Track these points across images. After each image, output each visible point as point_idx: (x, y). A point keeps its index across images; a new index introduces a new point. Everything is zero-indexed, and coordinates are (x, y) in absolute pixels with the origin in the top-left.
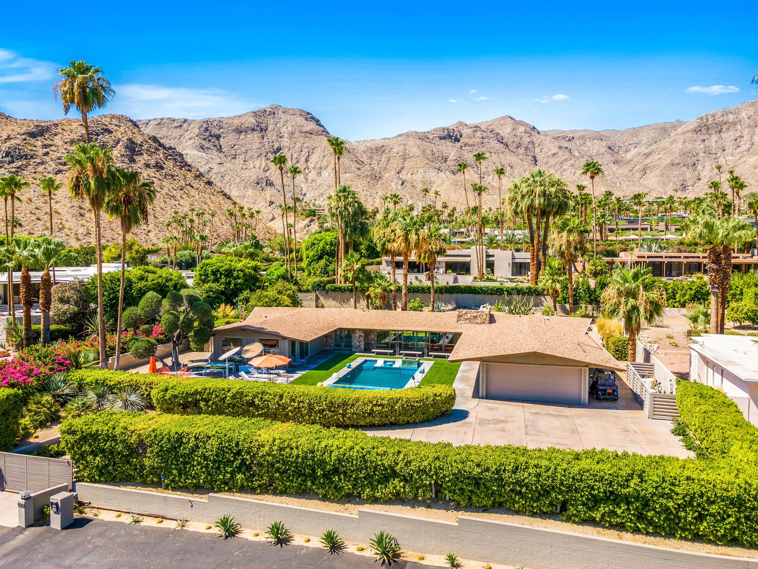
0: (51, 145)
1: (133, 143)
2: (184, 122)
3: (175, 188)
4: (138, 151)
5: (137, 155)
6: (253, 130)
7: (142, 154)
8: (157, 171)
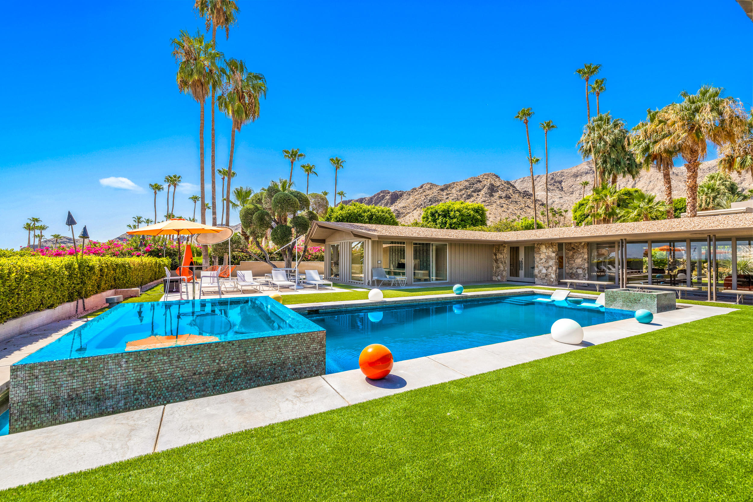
0: (450, 194)
1: (493, 185)
2: (538, 177)
3: (517, 209)
4: (496, 190)
5: (495, 192)
6: (587, 173)
7: (498, 191)
8: (506, 200)
